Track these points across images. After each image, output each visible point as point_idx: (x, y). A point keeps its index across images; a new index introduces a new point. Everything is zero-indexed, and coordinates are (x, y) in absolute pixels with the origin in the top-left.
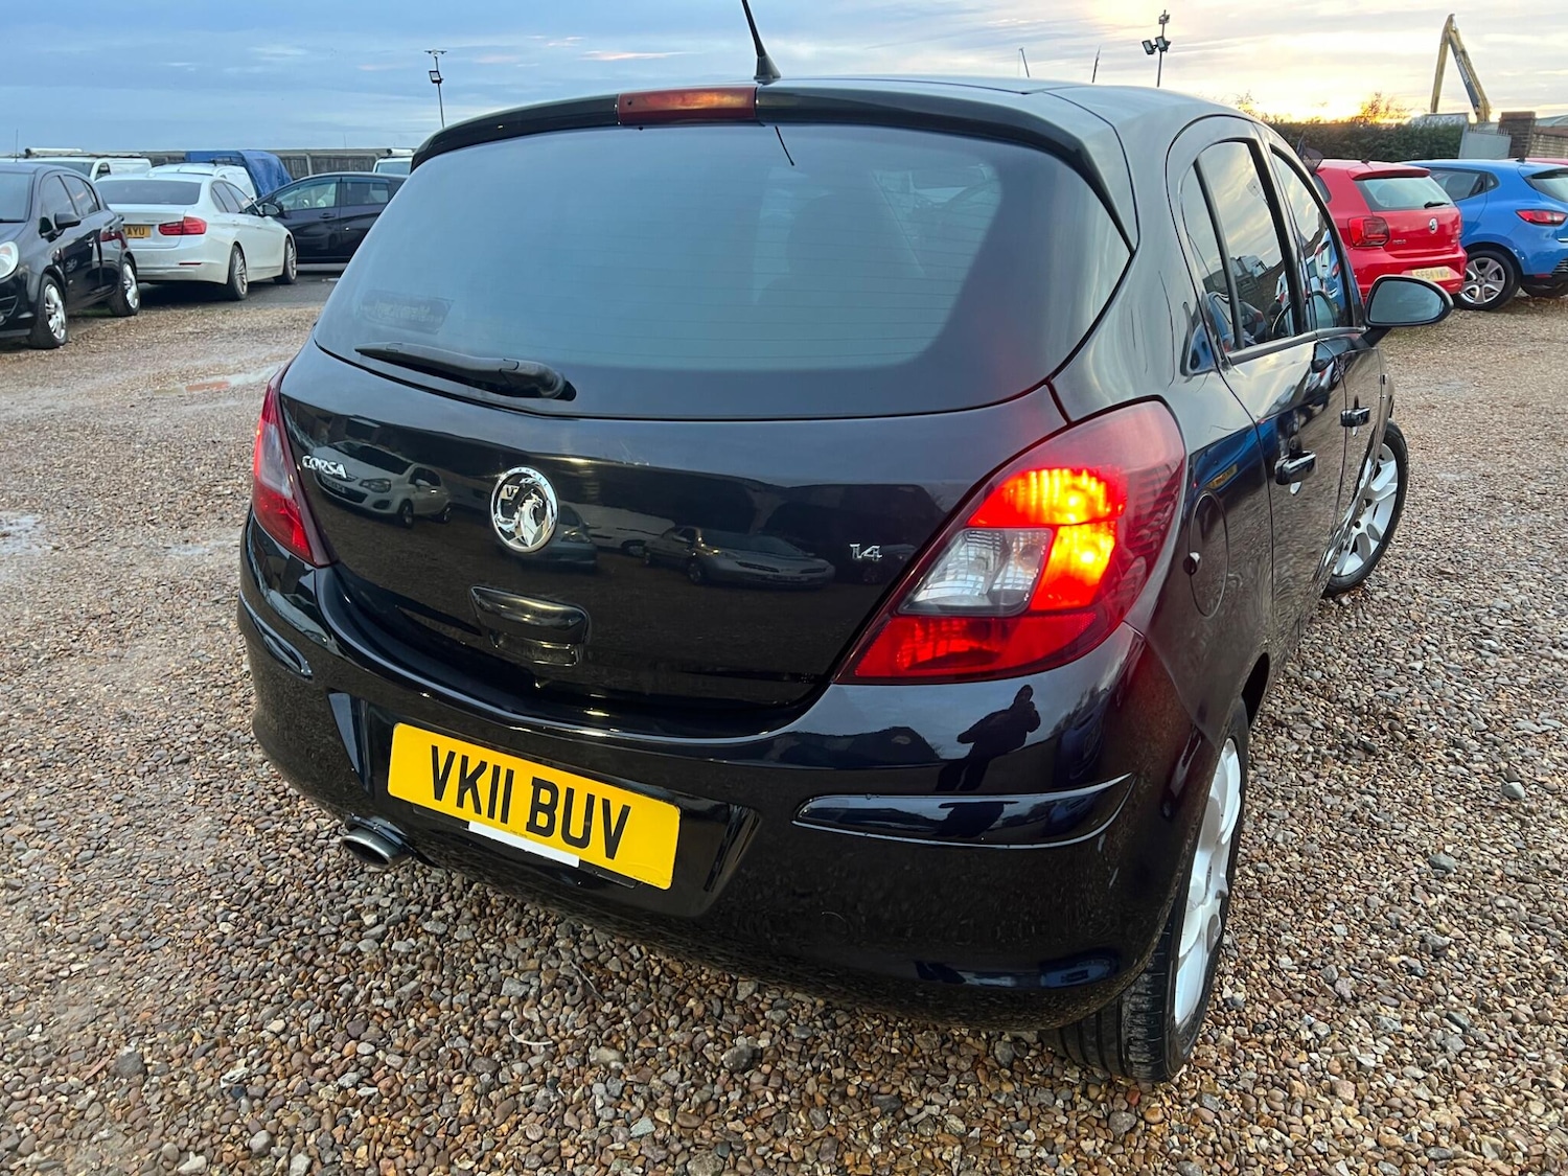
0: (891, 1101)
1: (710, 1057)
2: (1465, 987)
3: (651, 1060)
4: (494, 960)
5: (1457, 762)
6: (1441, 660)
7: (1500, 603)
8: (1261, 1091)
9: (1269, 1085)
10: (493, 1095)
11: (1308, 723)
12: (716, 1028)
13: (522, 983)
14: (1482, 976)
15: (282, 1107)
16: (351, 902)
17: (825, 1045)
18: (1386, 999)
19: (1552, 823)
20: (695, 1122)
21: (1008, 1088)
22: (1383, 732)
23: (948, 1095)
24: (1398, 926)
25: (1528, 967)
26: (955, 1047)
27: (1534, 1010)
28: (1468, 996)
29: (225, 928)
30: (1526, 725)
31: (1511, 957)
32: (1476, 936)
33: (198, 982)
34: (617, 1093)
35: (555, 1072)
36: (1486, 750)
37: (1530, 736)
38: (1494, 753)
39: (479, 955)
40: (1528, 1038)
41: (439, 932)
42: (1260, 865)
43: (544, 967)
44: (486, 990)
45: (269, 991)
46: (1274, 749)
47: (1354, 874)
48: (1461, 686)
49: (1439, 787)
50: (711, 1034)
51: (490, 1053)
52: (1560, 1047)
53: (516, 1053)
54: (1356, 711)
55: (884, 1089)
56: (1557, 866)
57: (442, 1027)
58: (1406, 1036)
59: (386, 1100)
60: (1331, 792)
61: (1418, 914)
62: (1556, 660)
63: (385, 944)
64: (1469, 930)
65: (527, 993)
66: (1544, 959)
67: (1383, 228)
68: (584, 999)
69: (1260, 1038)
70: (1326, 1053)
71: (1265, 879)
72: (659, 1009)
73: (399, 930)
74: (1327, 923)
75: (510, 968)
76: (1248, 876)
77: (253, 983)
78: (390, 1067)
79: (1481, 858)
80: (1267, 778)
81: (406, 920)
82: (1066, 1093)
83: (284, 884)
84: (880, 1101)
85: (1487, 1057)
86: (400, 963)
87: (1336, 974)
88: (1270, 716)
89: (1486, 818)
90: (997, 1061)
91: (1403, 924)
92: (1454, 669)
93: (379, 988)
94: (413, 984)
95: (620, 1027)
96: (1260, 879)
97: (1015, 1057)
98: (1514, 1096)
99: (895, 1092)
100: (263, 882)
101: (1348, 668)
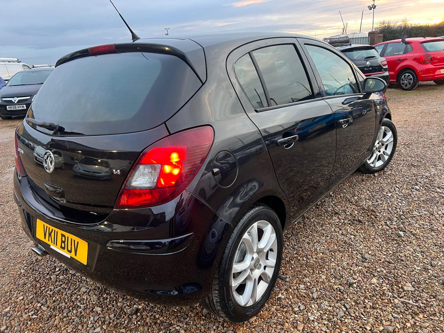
0: (167, 325)
1: (125, 311)
2: (354, 296)
3: (109, 311)
4: (83, 281)
5: (387, 225)
6: (398, 193)
7: (427, 174)
8: (275, 326)
9: (278, 324)
10: (65, 319)
11: (345, 213)
12: (130, 302)
13: (87, 288)
14: (362, 293)
15: (13, 319)
16: (55, 265)
17: (157, 308)
18: (326, 299)
19: (409, 245)
20: (112, 329)
21: (202, 322)
22: (368, 216)
23: (184, 324)
24: (342, 276)
25: (377, 290)
26: (193, 310)
27: (373, 304)
28: (354, 299)
29: (22, 271)
30: (415, 213)
31: (373, 287)
32: (365, 280)
33: (10, 286)
34: (96, 320)
35: (83, 314)
36: (398, 221)
37: (415, 217)
38: (400, 222)
39: (80, 280)
40: (366, 313)
41: (73, 273)
42: (309, 257)
43: (94, 284)
44: (77, 290)
45: (24, 289)
46: (331, 221)
47: (336, 260)
48: (400, 201)
49: (377, 233)
50: (128, 304)
51: (70, 307)
52: (376, 316)
53: (76, 307)
54: (363, 209)
55: (167, 322)
56: (403, 259)
57: (61, 300)
58: (328, 311)
59: (38, 319)
60: (342, 234)
61: (350, 273)
62: (437, 192)
63: (58, 277)
64: (364, 278)
65: (87, 291)
66: (384, 288)
67: (430, 58)
68: (100, 293)
69: (282, 310)
70: (300, 315)
71: (308, 261)
72: (119, 296)
73: (63, 273)
74: (321, 275)
75: (86, 284)
76: (304, 260)
77: (22, 286)
78: (43, 310)
79: (379, 255)
80: (324, 230)
81: (66, 270)
82: (217, 324)
83: (42, 260)
84: (164, 325)
85: (350, 318)
86: (59, 282)
87: (315, 291)
88: (334, 211)
89: (388, 243)
90: (202, 314)
91: (343, 276)
92: (401, 196)
93: (51, 289)
94: (60, 287)
95: (106, 301)
96: (307, 261)
97: (208, 313)
98: (353, 331)
99: (170, 323)
100: (37, 259)
101: (367, 196)
